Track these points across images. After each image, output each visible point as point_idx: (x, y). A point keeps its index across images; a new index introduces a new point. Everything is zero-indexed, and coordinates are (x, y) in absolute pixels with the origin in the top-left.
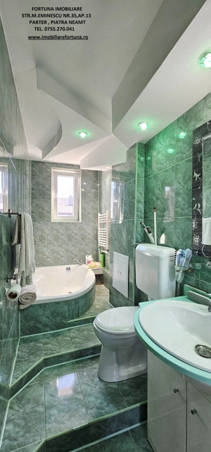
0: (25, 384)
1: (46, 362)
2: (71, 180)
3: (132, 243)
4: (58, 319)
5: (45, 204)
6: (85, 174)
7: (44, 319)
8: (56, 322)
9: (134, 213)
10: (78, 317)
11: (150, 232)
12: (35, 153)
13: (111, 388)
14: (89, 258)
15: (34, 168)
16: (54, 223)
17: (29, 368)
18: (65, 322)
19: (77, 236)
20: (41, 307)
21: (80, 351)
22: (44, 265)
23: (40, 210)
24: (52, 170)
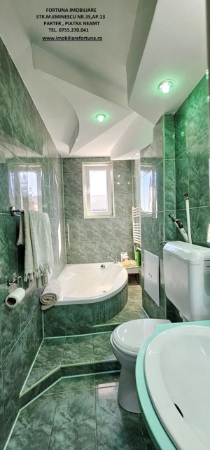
0: (39, 393)
1: (63, 372)
2: (103, 174)
3: (162, 240)
4: (82, 323)
5: (77, 201)
6: (117, 165)
7: (67, 322)
8: (79, 326)
9: (163, 203)
10: (104, 321)
11: (181, 227)
12: (62, 149)
13: (131, 420)
14: (125, 256)
15: (65, 166)
16: (87, 219)
17: (44, 376)
18: (89, 326)
19: (111, 233)
20: (64, 309)
21: (101, 364)
22: (78, 263)
23: (73, 207)
24: (84, 165)
